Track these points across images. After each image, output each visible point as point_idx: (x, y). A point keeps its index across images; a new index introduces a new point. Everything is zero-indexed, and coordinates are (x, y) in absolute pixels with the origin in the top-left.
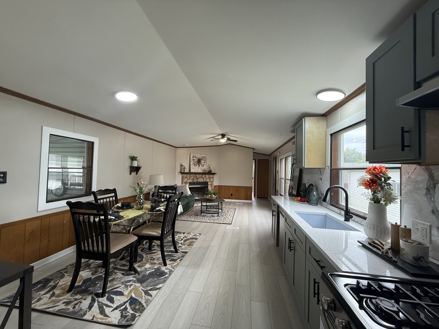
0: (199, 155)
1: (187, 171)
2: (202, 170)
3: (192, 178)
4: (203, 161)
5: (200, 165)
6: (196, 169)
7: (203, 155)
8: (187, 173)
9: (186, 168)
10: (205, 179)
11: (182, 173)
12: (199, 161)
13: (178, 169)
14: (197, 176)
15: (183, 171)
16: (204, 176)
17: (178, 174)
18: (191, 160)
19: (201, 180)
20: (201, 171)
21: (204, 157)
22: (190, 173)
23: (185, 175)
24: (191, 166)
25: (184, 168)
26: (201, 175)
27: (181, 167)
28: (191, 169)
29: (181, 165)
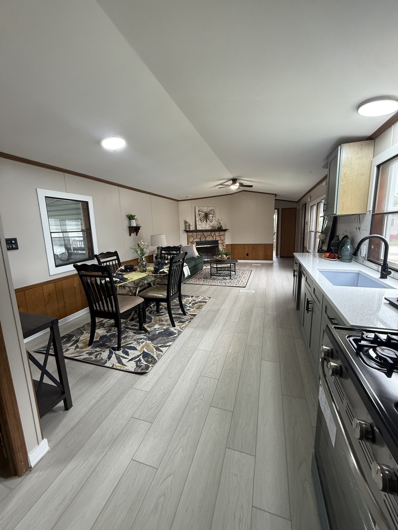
0: (205, 208)
1: (192, 228)
2: (211, 226)
3: (199, 237)
4: (211, 215)
5: (208, 220)
6: (203, 226)
7: (211, 208)
8: (192, 231)
9: (191, 224)
10: (214, 238)
11: (187, 232)
12: (206, 216)
13: (182, 227)
14: (205, 233)
15: (188, 229)
16: (213, 234)
17: (183, 233)
18: (196, 215)
19: (210, 239)
20: (210, 228)
21: (212, 210)
22: (196, 231)
23: (190, 234)
24: (197, 222)
25: (189, 225)
26: (209, 233)
27: (185, 225)
28: (198, 226)
29: (186, 222)
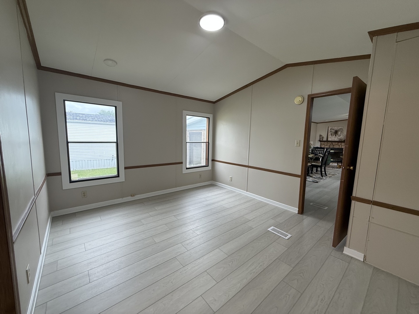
0: (336, 127)
2: (338, 139)
3: (329, 145)
6: (333, 138)
8: (325, 141)
9: (324, 137)
14: (334, 143)
15: (321, 140)
16: (340, 144)
17: (318, 142)
19: (337, 147)
23: (323, 143)
24: (329, 136)
26: (337, 143)
27: (320, 137)
